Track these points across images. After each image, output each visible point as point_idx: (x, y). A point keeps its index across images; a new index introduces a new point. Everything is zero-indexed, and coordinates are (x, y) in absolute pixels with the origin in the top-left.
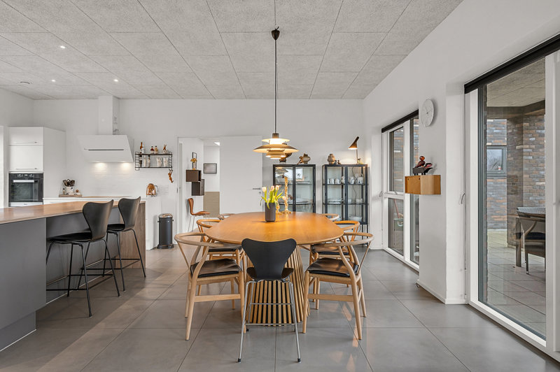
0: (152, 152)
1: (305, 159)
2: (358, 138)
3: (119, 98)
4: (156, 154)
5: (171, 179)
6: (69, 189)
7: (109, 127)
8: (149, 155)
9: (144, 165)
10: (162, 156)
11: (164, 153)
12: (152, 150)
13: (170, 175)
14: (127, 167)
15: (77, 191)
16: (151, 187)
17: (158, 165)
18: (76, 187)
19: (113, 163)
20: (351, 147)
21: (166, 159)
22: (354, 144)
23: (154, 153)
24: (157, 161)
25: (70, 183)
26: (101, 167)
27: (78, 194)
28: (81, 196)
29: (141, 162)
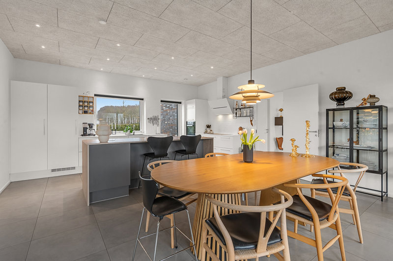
0: (242, 107)
1: (372, 100)
3: (227, 77)
4: (244, 108)
5: (252, 124)
6: (208, 130)
7: (221, 94)
8: (240, 109)
9: (238, 115)
11: (247, 107)
12: (242, 105)
13: (251, 121)
14: (231, 116)
15: (211, 131)
16: (241, 129)
17: (245, 115)
18: (211, 128)
19: (225, 115)
21: (248, 110)
24: (244, 112)
25: (209, 126)
26: (220, 117)
27: (211, 132)
28: (213, 134)
29: (236, 113)
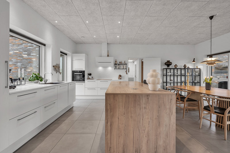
0: (120, 63)
1: (176, 66)
2: (194, 59)
3: (108, 44)
5: (127, 73)
6: (90, 76)
8: (119, 64)
9: (117, 68)
10: (124, 65)
11: (124, 64)
14: (110, 69)
16: (120, 76)
18: (92, 76)
19: (105, 67)
20: (193, 62)
22: (194, 61)
23: (121, 64)
24: (122, 67)
26: (100, 68)
29: (116, 67)
